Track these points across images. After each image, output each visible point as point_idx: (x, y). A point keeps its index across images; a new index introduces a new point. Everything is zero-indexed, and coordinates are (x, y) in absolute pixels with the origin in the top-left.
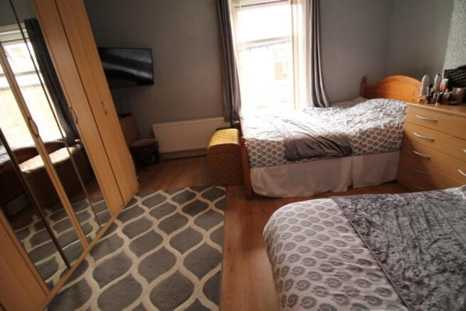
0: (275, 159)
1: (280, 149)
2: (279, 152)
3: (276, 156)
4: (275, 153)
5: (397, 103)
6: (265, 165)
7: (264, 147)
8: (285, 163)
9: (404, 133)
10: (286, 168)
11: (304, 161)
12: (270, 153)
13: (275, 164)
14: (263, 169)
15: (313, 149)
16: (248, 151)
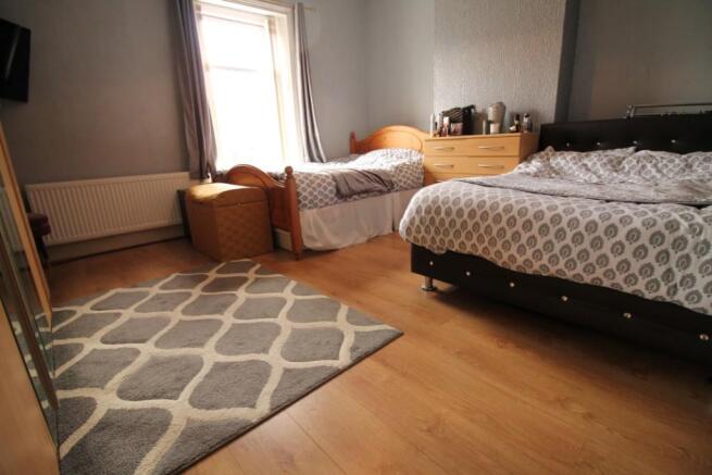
0: (326, 196)
1: (329, 184)
2: (329, 188)
3: (327, 192)
4: (325, 188)
5: (400, 150)
6: (316, 205)
7: (312, 182)
8: (336, 203)
9: (424, 168)
10: (338, 209)
11: (355, 199)
12: (321, 189)
13: (327, 204)
14: (315, 211)
15: (362, 182)
16: (297, 186)
